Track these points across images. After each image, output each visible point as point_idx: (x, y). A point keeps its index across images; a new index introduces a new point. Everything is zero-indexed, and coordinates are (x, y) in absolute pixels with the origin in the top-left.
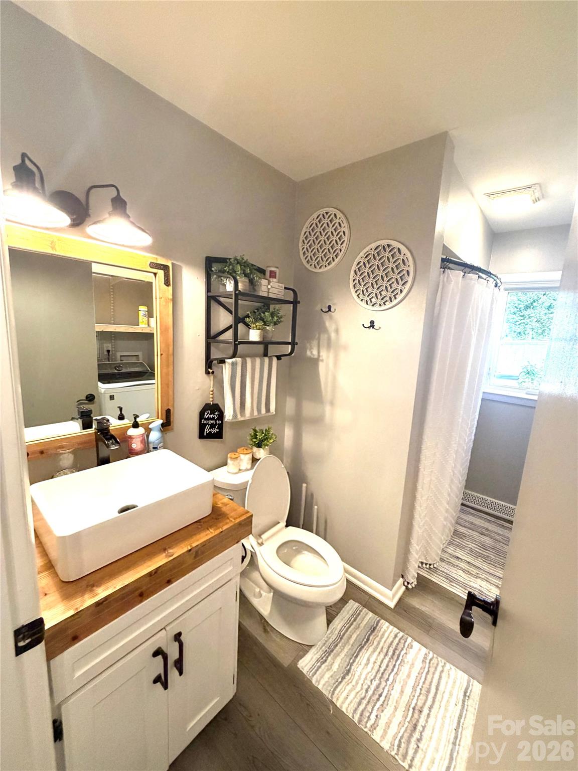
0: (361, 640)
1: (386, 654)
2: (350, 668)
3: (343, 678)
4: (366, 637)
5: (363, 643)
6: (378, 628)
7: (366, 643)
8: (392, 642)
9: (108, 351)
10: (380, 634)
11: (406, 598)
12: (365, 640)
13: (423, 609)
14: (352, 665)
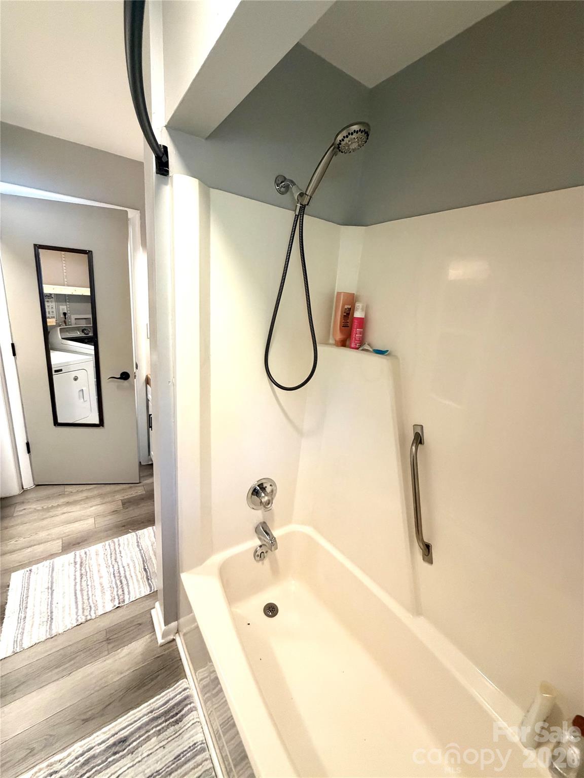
0: (149, 565)
1: (125, 577)
2: (139, 548)
3: (138, 542)
4: (148, 570)
5: (146, 564)
6: (147, 582)
7: (144, 566)
8: (128, 588)
9: (65, 314)
10: (141, 581)
11: (151, 637)
12: (146, 567)
13: (125, 651)
14: (140, 550)
